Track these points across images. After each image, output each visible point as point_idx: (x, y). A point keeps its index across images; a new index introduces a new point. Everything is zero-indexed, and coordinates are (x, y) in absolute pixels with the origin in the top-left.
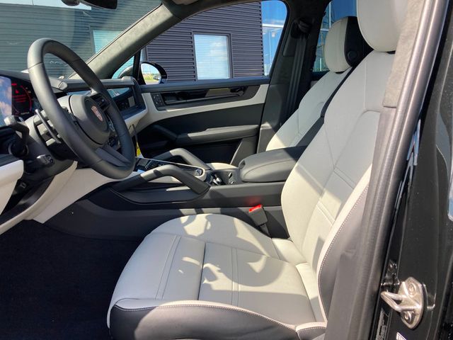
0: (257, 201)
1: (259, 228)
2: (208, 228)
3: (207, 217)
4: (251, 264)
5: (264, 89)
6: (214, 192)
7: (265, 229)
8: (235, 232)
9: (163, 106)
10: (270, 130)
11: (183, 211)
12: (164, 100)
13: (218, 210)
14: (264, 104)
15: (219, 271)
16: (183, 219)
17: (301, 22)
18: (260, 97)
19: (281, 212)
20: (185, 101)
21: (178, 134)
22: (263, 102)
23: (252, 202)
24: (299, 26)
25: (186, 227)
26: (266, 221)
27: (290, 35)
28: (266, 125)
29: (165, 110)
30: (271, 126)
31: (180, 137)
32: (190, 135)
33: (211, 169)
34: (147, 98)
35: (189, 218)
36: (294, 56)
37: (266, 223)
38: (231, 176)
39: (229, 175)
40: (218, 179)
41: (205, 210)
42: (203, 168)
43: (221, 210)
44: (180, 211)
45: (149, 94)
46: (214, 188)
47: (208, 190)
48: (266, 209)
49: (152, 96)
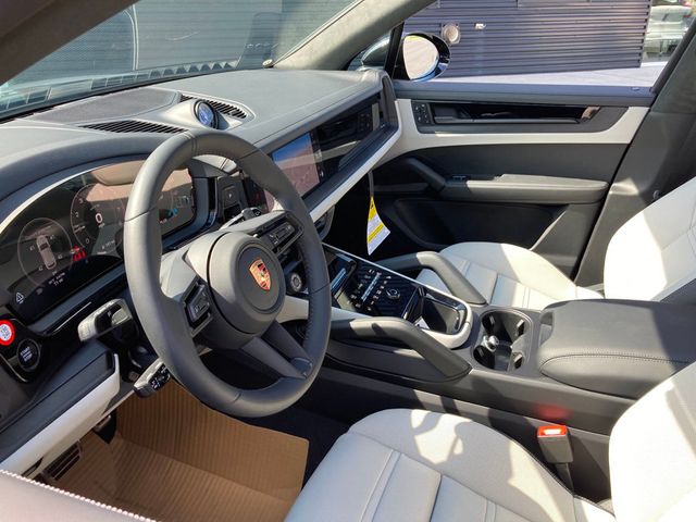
0: (559, 415)
2: (457, 451)
3: (458, 428)
5: (633, 117)
6: (478, 381)
7: (567, 472)
8: (509, 473)
9: (430, 124)
11: (421, 395)
12: (434, 115)
13: (484, 410)
14: (629, 145)
16: (418, 416)
18: (622, 130)
19: (604, 448)
20: (471, 121)
22: (628, 142)
23: (549, 414)
26: (571, 460)
29: (433, 133)
32: (471, 184)
33: (485, 303)
34: (404, 108)
35: (427, 417)
37: (570, 464)
38: (521, 330)
39: (519, 325)
40: (492, 340)
41: (459, 404)
42: (467, 306)
43: (490, 412)
44: (414, 394)
45: (408, 102)
46: (478, 371)
47: (465, 373)
48: (575, 432)
49: (414, 106)
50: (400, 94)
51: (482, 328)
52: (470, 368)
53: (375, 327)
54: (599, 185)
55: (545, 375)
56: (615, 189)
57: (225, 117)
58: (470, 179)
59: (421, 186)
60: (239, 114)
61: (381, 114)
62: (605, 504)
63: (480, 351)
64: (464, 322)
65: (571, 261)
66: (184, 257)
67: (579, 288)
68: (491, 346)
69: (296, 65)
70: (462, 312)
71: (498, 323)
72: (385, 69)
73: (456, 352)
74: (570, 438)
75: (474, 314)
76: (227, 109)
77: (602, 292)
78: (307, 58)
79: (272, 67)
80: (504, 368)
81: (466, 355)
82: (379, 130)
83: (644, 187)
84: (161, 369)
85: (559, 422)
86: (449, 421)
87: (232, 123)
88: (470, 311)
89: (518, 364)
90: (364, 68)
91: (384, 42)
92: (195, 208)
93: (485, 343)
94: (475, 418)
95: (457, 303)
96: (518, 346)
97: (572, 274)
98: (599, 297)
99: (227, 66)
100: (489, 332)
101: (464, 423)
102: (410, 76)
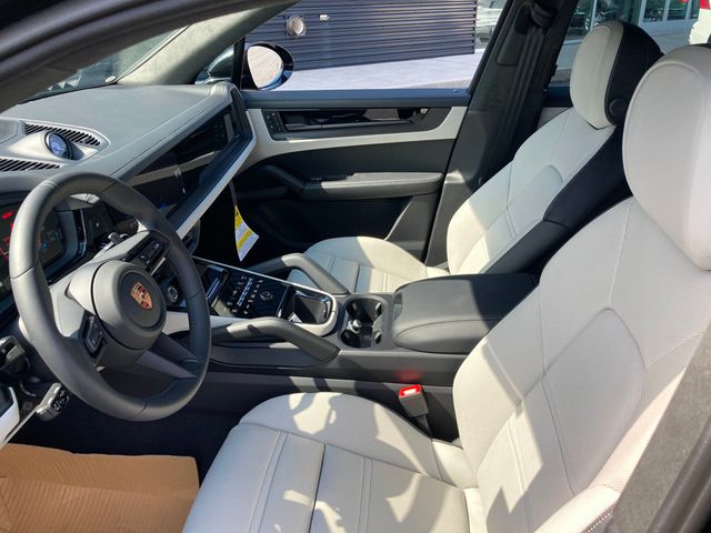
1: (414, 421)
2: (332, 421)
3: (331, 401)
4: (390, 499)
5: (456, 115)
6: (345, 359)
7: (425, 422)
8: (375, 430)
9: (281, 131)
10: (461, 185)
11: (296, 380)
12: (285, 122)
13: (350, 383)
14: (456, 140)
15: (339, 523)
16: (295, 399)
17: (537, 6)
18: (448, 128)
21: (306, 180)
22: (454, 137)
23: (405, 378)
24: (533, 13)
25: (298, 418)
26: (427, 412)
27: (512, 29)
28: (456, 177)
29: (285, 139)
30: (465, 178)
31: (309, 187)
32: (326, 185)
33: (348, 293)
34: (256, 117)
35: (304, 397)
36: (516, 65)
37: (426, 415)
38: (380, 311)
39: (377, 307)
40: (355, 323)
41: (330, 382)
42: (333, 297)
43: (356, 384)
44: (290, 380)
45: (258, 112)
46: (346, 352)
47: (335, 355)
48: (427, 388)
49: (265, 115)
50: (250, 104)
51: (347, 314)
52: (339, 350)
53: (251, 328)
54: (436, 176)
55: (399, 346)
56: (450, 179)
57: (78, 145)
58: (326, 180)
59: (282, 191)
60: (92, 142)
61: (234, 125)
62: (456, 442)
63: (347, 335)
64: (331, 311)
65: (420, 245)
66: (66, 292)
67: (429, 268)
68: (355, 329)
69: (142, 80)
70: (329, 303)
71: (360, 309)
72: (233, 81)
73: (328, 339)
74: (425, 394)
75: (338, 303)
76: (79, 137)
77: (447, 269)
78: (152, 73)
79: (115, 83)
80: (367, 345)
81: (334, 339)
82: (234, 140)
83: (470, 177)
84: (59, 393)
85: (414, 383)
86: (322, 398)
87: (87, 151)
88: (335, 301)
89: (379, 340)
90: (212, 80)
91: (230, 53)
92: (64, 241)
93: (350, 327)
94: (345, 391)
95: (324, 296)
96: (377, 326)
97: (423, 257)
98: (446, 274)
99: (67, 85)
100: (353, 318)
101: (335, 397)
102: (258, 86)
